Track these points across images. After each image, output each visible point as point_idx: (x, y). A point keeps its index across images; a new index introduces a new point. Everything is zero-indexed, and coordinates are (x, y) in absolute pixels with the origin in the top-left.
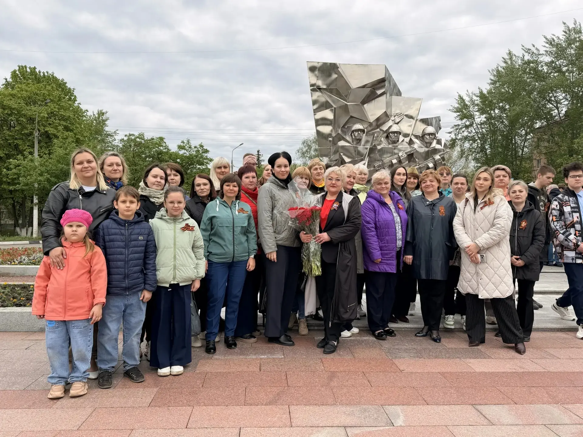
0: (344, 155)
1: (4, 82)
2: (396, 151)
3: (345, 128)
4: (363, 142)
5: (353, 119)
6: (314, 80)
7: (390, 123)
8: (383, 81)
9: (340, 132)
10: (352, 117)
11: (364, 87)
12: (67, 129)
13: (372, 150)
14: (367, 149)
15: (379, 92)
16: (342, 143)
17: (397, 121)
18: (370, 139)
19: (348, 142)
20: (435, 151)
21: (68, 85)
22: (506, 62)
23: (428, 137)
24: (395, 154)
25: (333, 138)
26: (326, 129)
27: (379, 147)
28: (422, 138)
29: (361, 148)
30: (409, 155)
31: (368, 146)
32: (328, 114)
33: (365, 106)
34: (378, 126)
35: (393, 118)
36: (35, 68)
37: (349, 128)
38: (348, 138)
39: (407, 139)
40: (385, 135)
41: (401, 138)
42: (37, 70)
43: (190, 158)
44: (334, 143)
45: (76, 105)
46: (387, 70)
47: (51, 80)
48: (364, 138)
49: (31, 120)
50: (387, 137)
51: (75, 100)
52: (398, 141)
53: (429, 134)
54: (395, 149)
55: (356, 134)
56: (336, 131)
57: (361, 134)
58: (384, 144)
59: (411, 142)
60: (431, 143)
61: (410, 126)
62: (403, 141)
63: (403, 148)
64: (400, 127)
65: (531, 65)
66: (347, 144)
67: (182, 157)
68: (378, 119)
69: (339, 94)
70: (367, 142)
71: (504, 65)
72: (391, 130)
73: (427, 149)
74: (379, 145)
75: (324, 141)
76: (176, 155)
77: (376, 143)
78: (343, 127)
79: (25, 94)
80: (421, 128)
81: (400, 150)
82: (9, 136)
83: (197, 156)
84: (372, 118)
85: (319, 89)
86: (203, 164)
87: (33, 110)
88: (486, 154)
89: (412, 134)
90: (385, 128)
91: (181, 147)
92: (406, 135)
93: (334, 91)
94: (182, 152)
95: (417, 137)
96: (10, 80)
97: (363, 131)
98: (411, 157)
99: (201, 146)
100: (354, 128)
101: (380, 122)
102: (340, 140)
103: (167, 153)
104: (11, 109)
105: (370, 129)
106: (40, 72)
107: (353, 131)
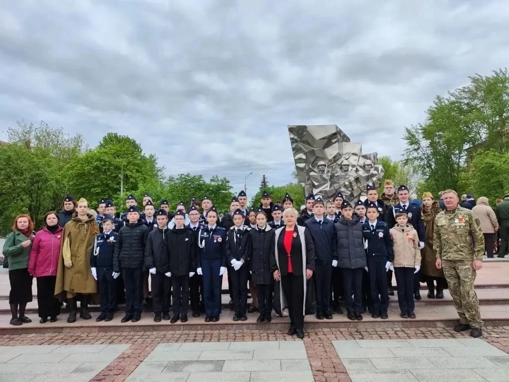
0: (314, 181)
1: (99, 144)
2: (347, 177)
3: (314, 164)
4: (325, 172)
5: (318, 158)
6: (292, 136)
7: (343, 159)
8: (335, 134)
9: (311, 167)
10: (317, 157)
11: (323, 138)
12: (138, 171)
13: (332, 177)
14: (328, 176)
15: (334, 141)
16: (312, 174)
17: (347, 158)
18: (330, 170)
19: (316, 172)
20: (373, 175)
21: (137, 142)
22: (436, 104)
23: (367, 167)
24: (347, 178)
25: (307, 170)
26: (302, 165)
27: (336, 175)
28: (363, 167)
29: (325, 176)
30: (356, 179)
31: (329, 174)
32: (302, 156)
33: (326, 150)
34: (335, 161)
35: (344, 156)
36: (117, 134)
37: (317, 163)
38: (316, 170)
39: (355, 169)
40: (340, 167)
41: (350, 168)
42: (118, 135)
43: (218, 186)
44: (308, 174)
45: (142, 154)
46: (337, 127)
47: (127, 140)
48: (326, 169)
49: (117, 168)
50: (341, 168)
51: (141, 151)
52: (348, 170)
53: (368, 165)
54: (346, 175)
55: (321, 167)
56: (309, 166)
57: (324, 167)
58: (339, 173)
59: (357, 171)
60: (369, 171)
61: (356, 160)
62: (352, 170)
63: (352, 175)
64: (349, 161)
65: (456, 104)
66: (316, 174)
67: (213, 186)
68: (334, 157)
69: (308, 144)
70: (328, 172)
71: (436, 106)
72: (343, 164)
73: (367, 174)
74: (336, 173)
75: (301, 172)
76: (210, 185)
77: (334, 172)
78: (313, 163)
79: (113, 151)
80: (362, 161)
81: (350, 176)
82: (104, 178)
83: (222, 185)
84: (330, 157)
85: (296, 141)
86: (226, 190)
87: (118, 161)
88: (431, 168)
89: (358, 165)
90: (339, 162)
91: (212, 180)
92: (353, 166)
93: (305, 142)
94: (213, 183)
95: (361, 167)
96: (102, 143)
97: (325, 165)
98: (357, 180)
99: (225, 179)
100: (319, 164)
101: (336, 158)
102: (311, 172)
103: (204, 184)
104: (105, 161)
105: (330, 163)
106: (120, 136)
107: (319, 166)
